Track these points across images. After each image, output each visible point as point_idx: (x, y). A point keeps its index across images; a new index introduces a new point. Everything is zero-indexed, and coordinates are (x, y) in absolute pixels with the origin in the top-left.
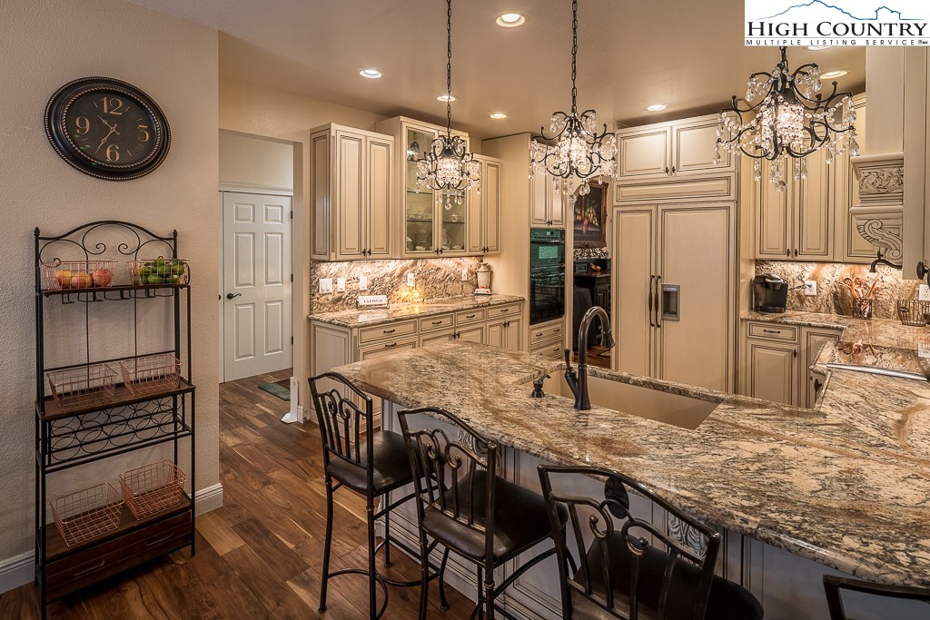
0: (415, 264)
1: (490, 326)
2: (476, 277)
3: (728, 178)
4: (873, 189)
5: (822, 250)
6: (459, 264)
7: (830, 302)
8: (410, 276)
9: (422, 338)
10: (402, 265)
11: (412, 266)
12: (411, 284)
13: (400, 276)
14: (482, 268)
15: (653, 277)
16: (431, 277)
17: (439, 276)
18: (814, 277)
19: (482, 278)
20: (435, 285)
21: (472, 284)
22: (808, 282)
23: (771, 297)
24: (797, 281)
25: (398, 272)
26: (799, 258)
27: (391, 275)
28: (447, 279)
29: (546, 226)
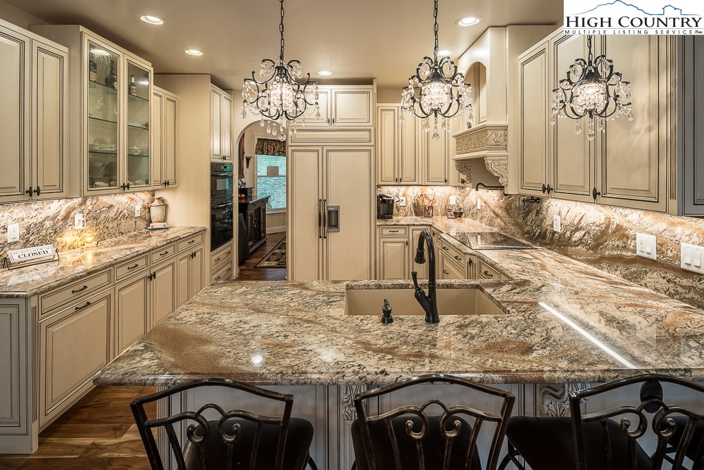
0: (84, 203)
1: (180, 260)
2: (149, 212)
3: (370, 130)
4: (493, 143)
5: (413, 178)
6: (132, 199)
7: (412, 209)
8: (79, 217)
9: (118, 288)
10: (67, 205)
11: (81, 205)
12: (79, 226)
13: (66, 218)
14: (156, 203)
15: (321, 200)
16: (103, 216)
17: (112, 214)
18: (404, 195)
19: (156, 212)
20: (107, 224)
21: (145, 219)
22: (401, 198)
23: (385, 208)
24: (396, 197)
25: (63, 213)
26: (402, 183)
27: (53, 219)
28: (120, 216)
29: (221, 161)
